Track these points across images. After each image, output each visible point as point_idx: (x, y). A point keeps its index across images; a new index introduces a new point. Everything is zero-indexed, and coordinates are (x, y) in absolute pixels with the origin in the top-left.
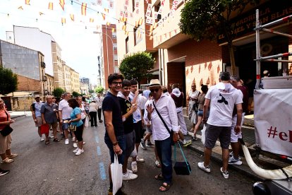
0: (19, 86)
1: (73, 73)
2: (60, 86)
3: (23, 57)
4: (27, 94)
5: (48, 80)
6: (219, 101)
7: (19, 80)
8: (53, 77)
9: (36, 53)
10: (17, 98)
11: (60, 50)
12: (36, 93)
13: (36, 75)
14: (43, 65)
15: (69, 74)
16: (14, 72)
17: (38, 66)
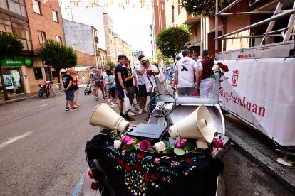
0: (78, 61)
1: (125, 45)
2: (112, 61)
3: (80, 33)
4: (85, 68)
5: (101, 54)
6: (182, 70)
7: (78, 56)
8: (106, 52)
9: (90, 28)
10: (77, 72)
11: (112, 21)
12: (92, 68)
13: (90, 50)
14: (96, 40)
15: (121, 47)
16: (74, 48)
17: (92, 41)
